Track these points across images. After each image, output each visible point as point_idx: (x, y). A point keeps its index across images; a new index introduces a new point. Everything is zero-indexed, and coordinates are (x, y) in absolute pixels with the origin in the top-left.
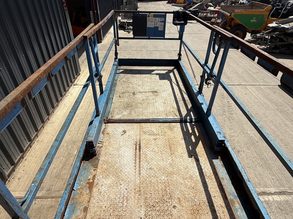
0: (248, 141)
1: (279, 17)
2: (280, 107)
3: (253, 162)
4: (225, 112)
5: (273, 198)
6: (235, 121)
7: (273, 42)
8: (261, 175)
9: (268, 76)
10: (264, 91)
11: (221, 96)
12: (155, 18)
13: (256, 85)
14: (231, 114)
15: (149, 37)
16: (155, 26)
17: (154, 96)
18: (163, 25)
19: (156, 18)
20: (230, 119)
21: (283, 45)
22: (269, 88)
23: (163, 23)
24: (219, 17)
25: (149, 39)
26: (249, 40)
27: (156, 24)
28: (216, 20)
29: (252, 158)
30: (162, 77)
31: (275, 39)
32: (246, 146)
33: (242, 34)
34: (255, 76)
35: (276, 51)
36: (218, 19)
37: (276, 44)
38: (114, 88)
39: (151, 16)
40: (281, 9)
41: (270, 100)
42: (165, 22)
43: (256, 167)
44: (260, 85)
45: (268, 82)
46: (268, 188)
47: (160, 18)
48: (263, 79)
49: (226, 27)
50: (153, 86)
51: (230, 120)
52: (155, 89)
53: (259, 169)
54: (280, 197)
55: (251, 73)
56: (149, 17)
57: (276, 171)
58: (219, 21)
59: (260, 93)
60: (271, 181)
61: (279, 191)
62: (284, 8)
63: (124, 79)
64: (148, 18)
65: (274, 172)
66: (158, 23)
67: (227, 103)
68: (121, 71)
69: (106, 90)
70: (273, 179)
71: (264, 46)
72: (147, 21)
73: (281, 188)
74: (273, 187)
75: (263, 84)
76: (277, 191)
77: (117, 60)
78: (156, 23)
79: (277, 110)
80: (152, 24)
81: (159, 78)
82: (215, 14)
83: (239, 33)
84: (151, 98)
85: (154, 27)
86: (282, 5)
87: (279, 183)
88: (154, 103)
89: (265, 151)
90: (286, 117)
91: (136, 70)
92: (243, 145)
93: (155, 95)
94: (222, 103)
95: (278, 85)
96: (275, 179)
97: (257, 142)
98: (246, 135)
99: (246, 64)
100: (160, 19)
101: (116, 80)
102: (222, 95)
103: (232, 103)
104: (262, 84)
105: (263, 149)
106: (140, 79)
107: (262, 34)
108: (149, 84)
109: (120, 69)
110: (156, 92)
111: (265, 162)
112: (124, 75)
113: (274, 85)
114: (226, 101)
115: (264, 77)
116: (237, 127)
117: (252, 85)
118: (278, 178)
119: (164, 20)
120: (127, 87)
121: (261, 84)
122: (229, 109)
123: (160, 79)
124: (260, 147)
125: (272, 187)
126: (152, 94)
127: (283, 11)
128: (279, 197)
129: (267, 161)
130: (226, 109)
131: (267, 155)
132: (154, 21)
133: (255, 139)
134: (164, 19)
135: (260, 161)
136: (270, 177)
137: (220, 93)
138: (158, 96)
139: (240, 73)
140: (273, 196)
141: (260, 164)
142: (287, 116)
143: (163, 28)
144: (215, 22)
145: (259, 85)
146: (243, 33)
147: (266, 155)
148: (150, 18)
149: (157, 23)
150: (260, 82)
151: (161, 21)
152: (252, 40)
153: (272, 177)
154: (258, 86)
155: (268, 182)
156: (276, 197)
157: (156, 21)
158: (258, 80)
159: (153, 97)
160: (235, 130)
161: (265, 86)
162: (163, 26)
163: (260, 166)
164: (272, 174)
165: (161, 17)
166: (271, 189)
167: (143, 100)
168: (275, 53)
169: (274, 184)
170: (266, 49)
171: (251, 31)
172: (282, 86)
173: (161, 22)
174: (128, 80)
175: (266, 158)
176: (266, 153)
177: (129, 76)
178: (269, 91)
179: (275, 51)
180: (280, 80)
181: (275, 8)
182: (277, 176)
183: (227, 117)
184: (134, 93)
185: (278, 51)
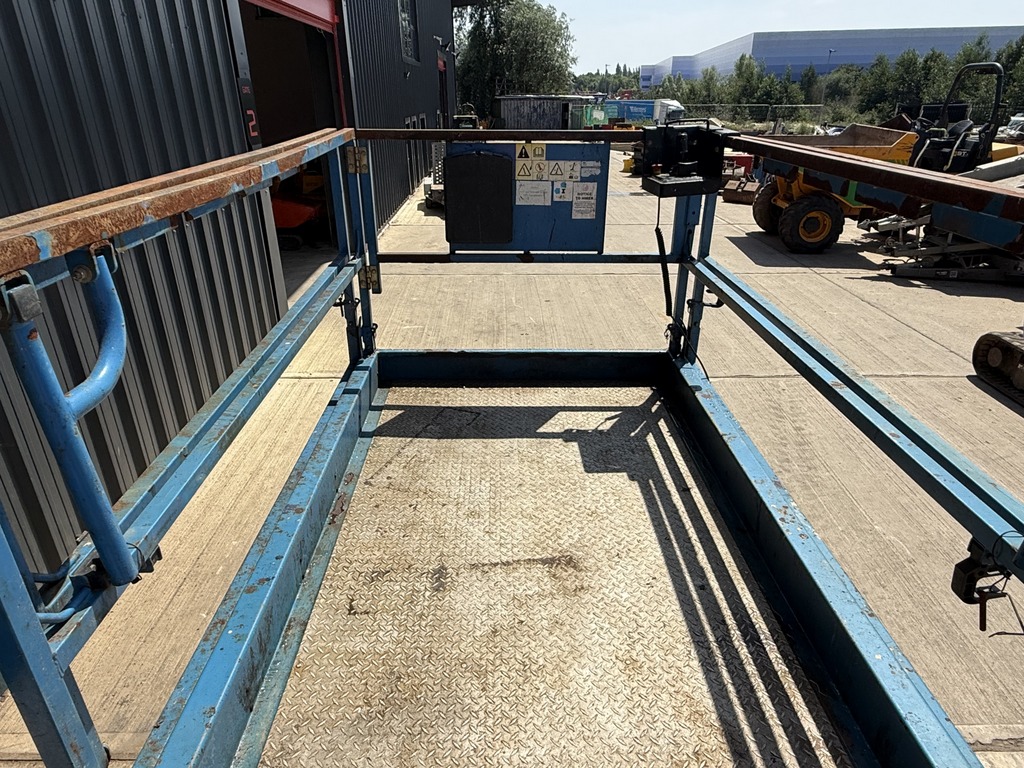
0: (879, 559)
1: (946, 168)
2: (980, 447)
3: (904, 630)
4: (788, 460)
5: (990, 762)
6: (825, 491)
7: (933, 245)
8: (936, 678)
9: (929, 347)
10: (921, 395)
11: (772, 410)
12: (553, 163)
13: (892, 376)
14: (810, 469)
15: (527, 253)
16: (556, 199)
17: (559, 600)
18: (594, 195)
19: (561, 163)
20: (809, 484)
21: (972, 252)
22: (938, 387)
23: (593, 187)
24: (752, 177)
25: (527, 258)
26: (856, 242)
27: (558, 191)
28: (742, 185)
29: (897, 616)
30: (600, 453)
31: (940, 235)
32: (871, 573)
33: (828, 222)
34: (884, 348)
35: (949, 272)
36: (748, 180)
37: (946, 251)
38: (333, 533)
39: (535, 155)
40: (950, 145)
41: (944, 422)
42: (602, 181)
43: (917, 650)
44: (905, 376)
45: (931, 366)
46: (966, 726)
47: (578, 163)
48: (914, 358)
49: (775, 200)
50: (550, 514)
51: (807, 488)
52: (565, 542)
53: (928, 655)
54: (1017, 757)
55: (868, 340)
56: (527, 156)
57: (990, 665)
58: (752, 187)
59: (906, 400)
60: (977, 700)
61: (1011, 736)
62: (958, 142)
63: (395, 471)
64: (519, 163)
65: (986, 667)
66: (570, 185)
67: (795, 432)
68: (387, 416)
69: (262, 581)
70: (982, 692)
71: (905, 259)
72: (517, 177)
73: (1015, 726)
74: (987, 721)
75: (915, 373)
76: (1005, 735)
77: (370, 361)
78: (557, 185)
79: (971, 454)
80: (541, 188)
81: (579, 459)
82: (737, 167)
83: (820, 218)
84: (542, 614)
85: (549, 203)
86: (951, 133)
87: (1010, 707)
88: (561, 667)
89: (942, 591)
90: (1009, 479)
91: (461, 409)
92: (859, 572)
93: (565, 592)
94: (777, 431)
95: (969, 377)
96: (989, 690)
97: (910, 562)
98: (870, 537)
99: (852, 311)
100: (578, 167)
101: (352, 478)
102: (774, 408)
103: (810, 434)
104: (913, 373)
105: (935, 586)
106: (483, 464)
107: (894, 220)
108: (528, 505)
109: (380, 409)
110: (571, 562)
111: (947, 632)
112: (398, 441)
113: (952, 375)
114: (791, 428)
115: (915, 352)
116: (835, 509)
117: (876, 376)
118: (1001, 688)
119: (598, 172)
120: (405, 527)
121: (908, 373)
122: (804, 451)
123: (588, 469)
124: (923, 579)
125: (983, 723)
126: (548, 585)
127: (957, 150)
128: (1015, 759)
129: (954, 627)
130: (792, 451)
131: (953, 605)
132: (552, 178)
133: (904, 551)
134: (599, 164)
135: (927, 626)
136: (971, 685)
137: (767, 400)
138: (587, 597)
139: (830, 340)
140: (990, 755)
141: (931, 637)
142: (1012, 475)
143: (594, 207)
144: (740, 190)
145: (900, 376)
146: (831, 218)
147: (948, 607)
148: (532, 162)
149: (564, 185)
150: (902, 365)
151: (587, 175)
152: (864, 241)
153: (981, 686)
154: (898, 380)
155: (965, 701)
156: (1003, 758)
157: (559, 177)
158: (895, 359)
159: (556, 607)
160: (827, 521)
161: (922, 379)
162: (593, 201)
163: (928, 646)
164: (978, 675)
165: (583, 158)
166: (978, 729)
167: (495, 632)
168: (946, 279)
169: (989, 710)
170: (915, 267)
171: (857, 213)
172: (982, 380)
173: (583, 180)
174: (416, 478)
175: (950, 618)
176: (949, 600)
177: (425, 446)
178: (936, 395)
179: (944, 273)
180: (971, 360)
181: (928, 142)
182: (996, 681)
183: (795, 477)
184: (440, 573)
185: (954, 273)
